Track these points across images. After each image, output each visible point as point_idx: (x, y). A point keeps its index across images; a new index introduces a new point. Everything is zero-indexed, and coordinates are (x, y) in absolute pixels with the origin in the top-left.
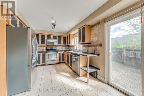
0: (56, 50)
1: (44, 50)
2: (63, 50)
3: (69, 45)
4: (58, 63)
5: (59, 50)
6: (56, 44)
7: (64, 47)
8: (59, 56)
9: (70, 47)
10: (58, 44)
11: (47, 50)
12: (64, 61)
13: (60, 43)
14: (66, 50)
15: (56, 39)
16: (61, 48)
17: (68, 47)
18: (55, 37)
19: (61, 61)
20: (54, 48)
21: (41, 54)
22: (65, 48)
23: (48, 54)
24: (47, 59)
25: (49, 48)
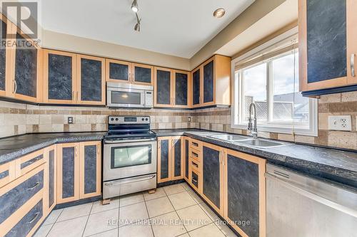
0: (147, 126)
1: (99, 128)
2: (174, 125)
3: (202, 104)
4: (159, 186)
5: (161, 127)
6: (149, 101)
7: (177, 114)
8: (162, 153)
9: (200, 114)
10: (158, 102)
11: (110, 126)
12: (183, 176)
13: (162, 97)
14: (185, 125)
15: (148, 81)
16: (166, 119)
17: (192, 114)
18: (143, 74)
20: (139, 121)
21: (80, 148)
22: (183, 121)
23: (113, 149)
25: (121, 121)
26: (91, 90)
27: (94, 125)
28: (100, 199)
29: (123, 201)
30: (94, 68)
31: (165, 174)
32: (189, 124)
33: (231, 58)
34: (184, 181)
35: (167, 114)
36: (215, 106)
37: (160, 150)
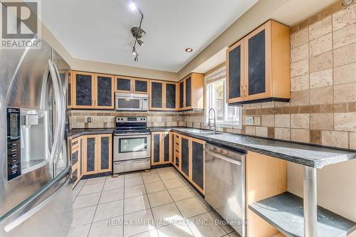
0: (145, 124)
1: (109, 126)
2: (166, 123)
3: (185, 108)
4: (153, 168)
5: (155, 125)
6: (145, 105)
7: (168, 115)
8: (155, 144)
9: (187, 115)
10: (152, 106)
11: (118, 125)
12: (170, 161)
13: (156, 102)
14: (175, 124)
15: (145, 90)
16: (159, 119)
17: (180, 115)
18: (141, 86)
19: (162, 161)
20: (139, 120)
21: (98, 138)
22: (173, 120)
23: (120, 139)
24: (118, 156)
25: (125, 120)
26: (105, 99)
27: (105, 124)
28: (111, 174)
29: (127, 176)
30: (107, 83)
31: (157, 159)
32: (178, 123)
33: (204, 75)
34: (171, 165)
35: (160, 115)
36: (192, 110)
37: (153, 141)
